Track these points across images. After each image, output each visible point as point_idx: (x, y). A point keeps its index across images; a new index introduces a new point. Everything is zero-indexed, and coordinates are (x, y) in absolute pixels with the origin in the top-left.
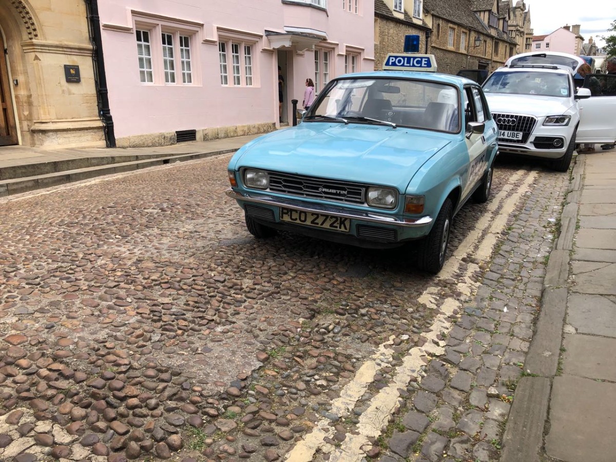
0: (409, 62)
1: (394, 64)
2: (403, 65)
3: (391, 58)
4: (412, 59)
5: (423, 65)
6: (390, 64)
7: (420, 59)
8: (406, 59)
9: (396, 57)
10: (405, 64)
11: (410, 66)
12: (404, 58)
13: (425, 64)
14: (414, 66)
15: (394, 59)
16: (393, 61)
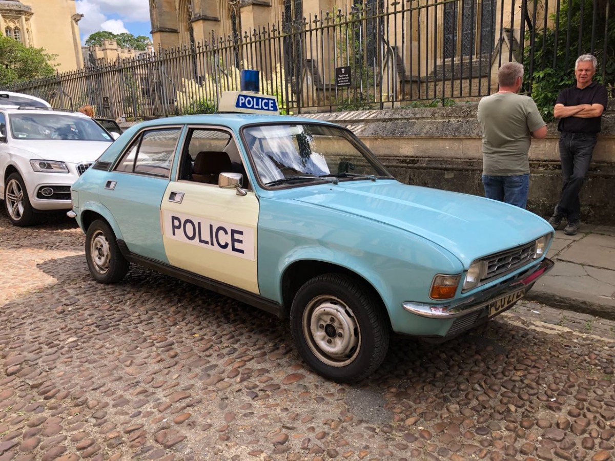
0: (257, 104)
1: (244, 106)
2: (252, 108)
3: (241, 98)
4: (260, 100)
5: (270, 108)
6: (240, 105)
7: (267, 101)
8: (255, 99)
9: (246, 97)
10: (255, 107)
11: (259, 109)
12: (253, 98)
13: (272, 107)
14: (262, 109)
15: (243, 98)
16: (243, 101)
